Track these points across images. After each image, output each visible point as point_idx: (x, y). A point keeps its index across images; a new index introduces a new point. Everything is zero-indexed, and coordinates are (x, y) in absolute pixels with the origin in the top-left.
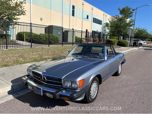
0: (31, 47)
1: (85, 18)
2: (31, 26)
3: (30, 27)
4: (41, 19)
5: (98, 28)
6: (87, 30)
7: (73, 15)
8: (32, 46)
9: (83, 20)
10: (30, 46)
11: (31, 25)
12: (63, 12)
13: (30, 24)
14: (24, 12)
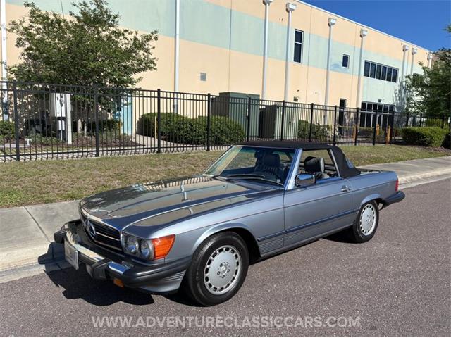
0: (159, 152)
1: (336, 66)
2: (159, 97)
3: (156, 99)
4: (203, 77)
5: (384, 93)
6: (342, 102)
7: (298, 58)
8: (162, 149)
9: (331, 72)
10: (157, 150)
11: (159, 94)
12: (266, 52)
13: (156, 93)
14: (152, 62)
